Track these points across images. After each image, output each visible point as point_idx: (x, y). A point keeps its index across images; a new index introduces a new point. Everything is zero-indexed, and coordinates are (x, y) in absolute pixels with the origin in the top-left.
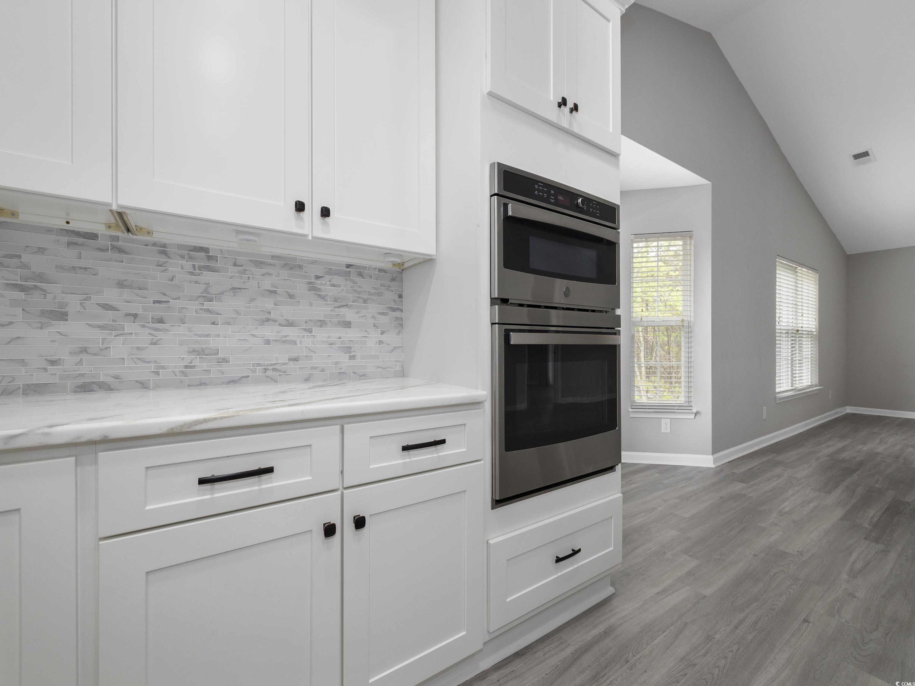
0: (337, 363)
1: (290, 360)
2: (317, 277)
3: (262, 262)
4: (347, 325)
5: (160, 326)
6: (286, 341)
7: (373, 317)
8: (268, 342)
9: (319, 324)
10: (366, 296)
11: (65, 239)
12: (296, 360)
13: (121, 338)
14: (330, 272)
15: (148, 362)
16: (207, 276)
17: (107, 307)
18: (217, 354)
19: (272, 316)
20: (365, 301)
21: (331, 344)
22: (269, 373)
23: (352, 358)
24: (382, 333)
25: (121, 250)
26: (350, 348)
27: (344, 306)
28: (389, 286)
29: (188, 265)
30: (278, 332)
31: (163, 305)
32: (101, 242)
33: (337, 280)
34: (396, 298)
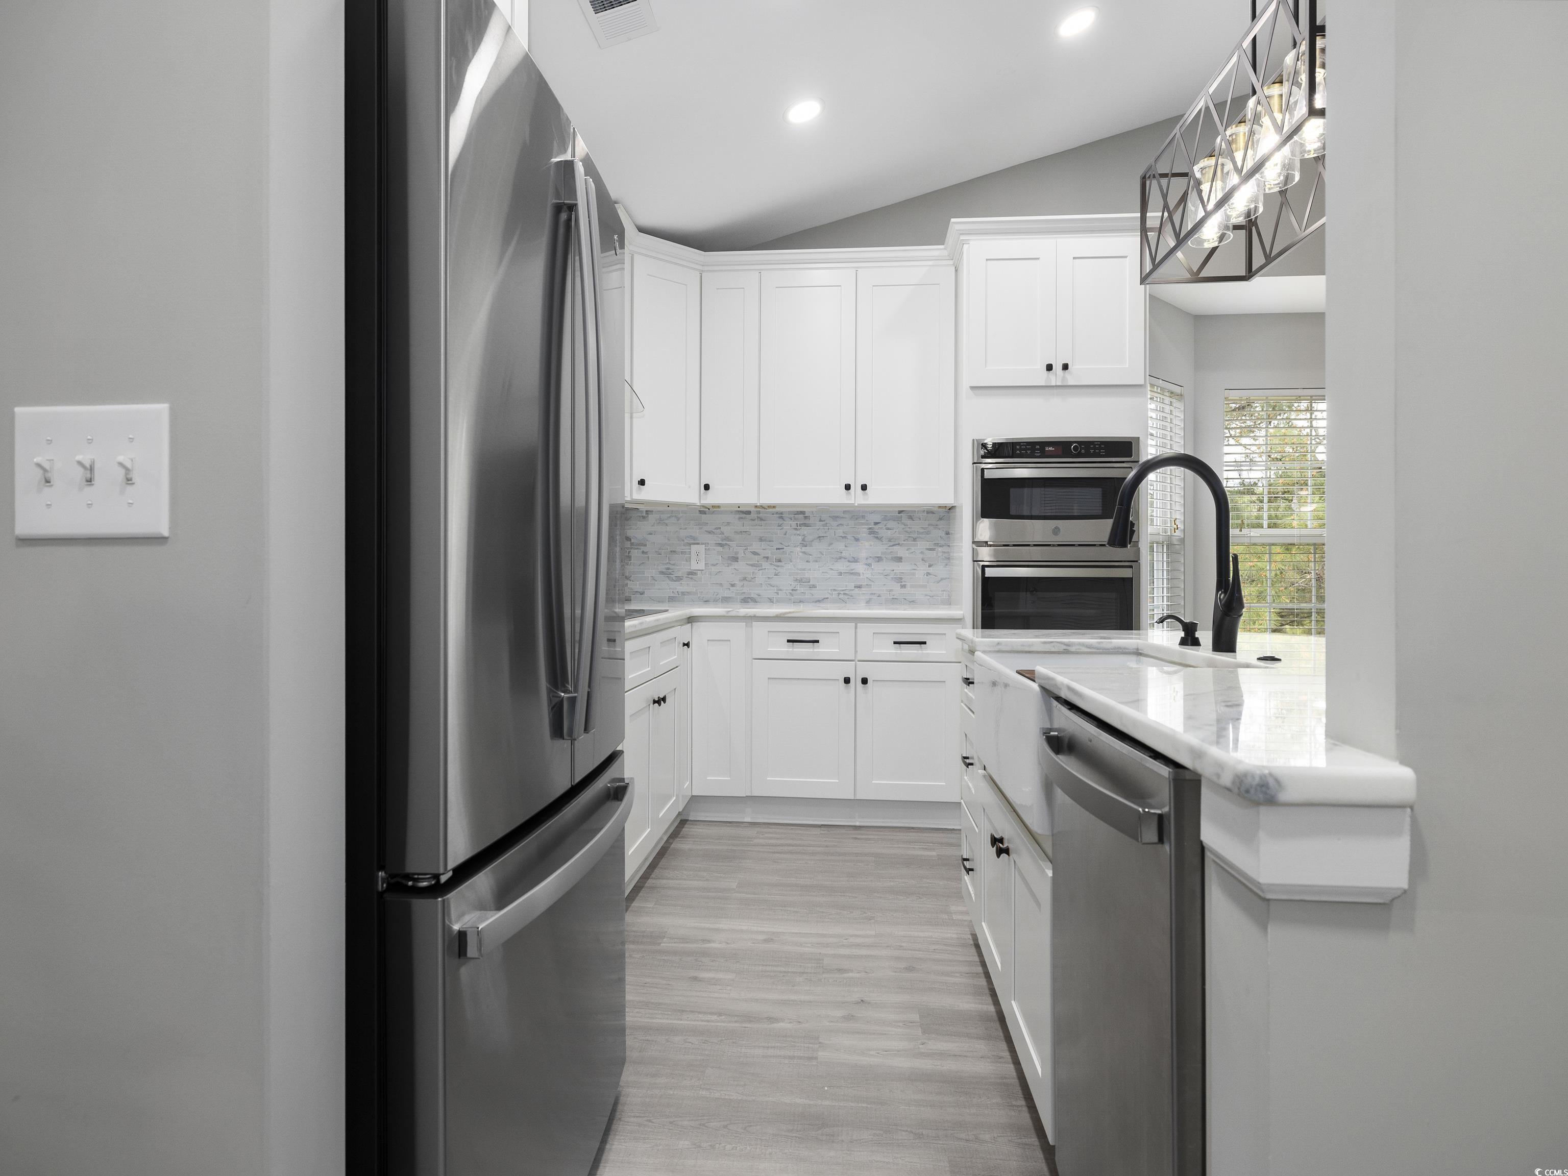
0: (891, 590)
1: (855, 587)
2: (876, 524)
3: (837, 517)
4: (899, 559)
5: (779, 564)
6: (853, 573)
7: (922, 553)
8: (840, 574)
9: (877, 559)
10: (915, 536)
11: (738, 516)
12: (859, 587)
13: (761, 571)
14: (886, 519)
15: (773, 586)
16: (805, 531)
17: (755, 553)
18: (809, 582)
19: (844, 555)
20: (915, 540)
21: (886, 576)
22: (841, 596)
23: (903, 586)
24: (930, 566)
25: (761, 520)
26: (901, 578)
27: (897, 544)
28: (937, 525)
29: (794, 523)
30: (848, 567)
31: (781, 551)
32: (753, 515)
33: (891, 524)
34: (943, 534)
